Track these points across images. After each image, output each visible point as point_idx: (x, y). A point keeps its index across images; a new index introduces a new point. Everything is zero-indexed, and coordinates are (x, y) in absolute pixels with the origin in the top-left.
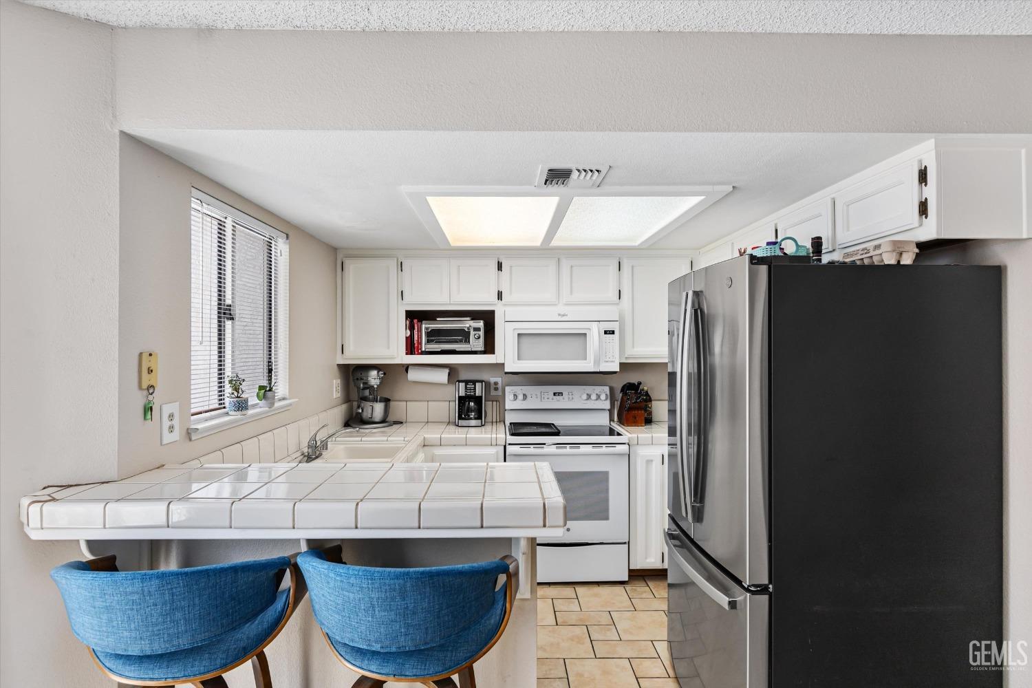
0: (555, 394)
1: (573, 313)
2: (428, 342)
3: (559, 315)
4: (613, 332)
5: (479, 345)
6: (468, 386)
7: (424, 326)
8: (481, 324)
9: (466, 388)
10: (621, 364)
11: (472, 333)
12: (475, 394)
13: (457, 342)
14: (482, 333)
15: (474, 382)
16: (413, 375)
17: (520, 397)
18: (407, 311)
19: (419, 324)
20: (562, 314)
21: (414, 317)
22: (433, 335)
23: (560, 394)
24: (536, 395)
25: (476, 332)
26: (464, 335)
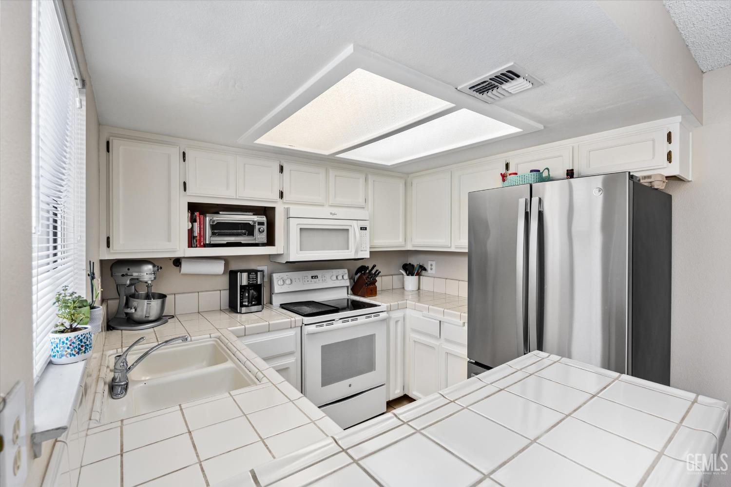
0: (312, 277)
1: (341, 213)
2: (213, 234)
3: (331, 214)
4: (366, 229)
5: (262, 237)
6: (250, 276)
7: (207, 218)
8: (263, 219)
9: (249, 277)
10: (371, 252)
11: (257, 227)
12: (257, 282)
13: (241, 235)
14: (265, 227)
15: (256, 272)
16: (186, 268)
17: (288, 282)
18: (189, 204)
19: (202, 217)
20: (333, 213)
21: (196, 210)
22: (219, 228)
23: (316, 277)
24: (299, 279)
25: (260, 226)
26: (249, 229)
